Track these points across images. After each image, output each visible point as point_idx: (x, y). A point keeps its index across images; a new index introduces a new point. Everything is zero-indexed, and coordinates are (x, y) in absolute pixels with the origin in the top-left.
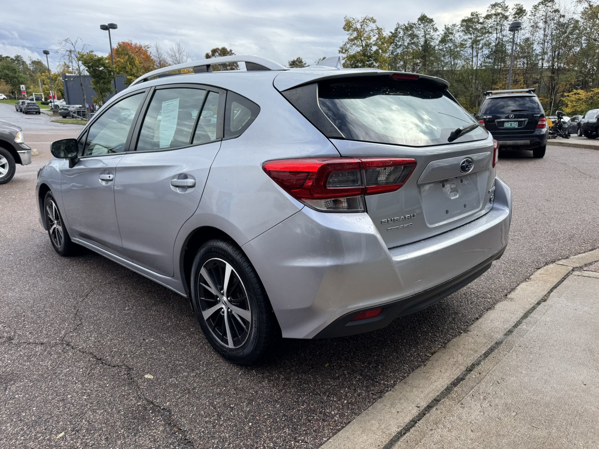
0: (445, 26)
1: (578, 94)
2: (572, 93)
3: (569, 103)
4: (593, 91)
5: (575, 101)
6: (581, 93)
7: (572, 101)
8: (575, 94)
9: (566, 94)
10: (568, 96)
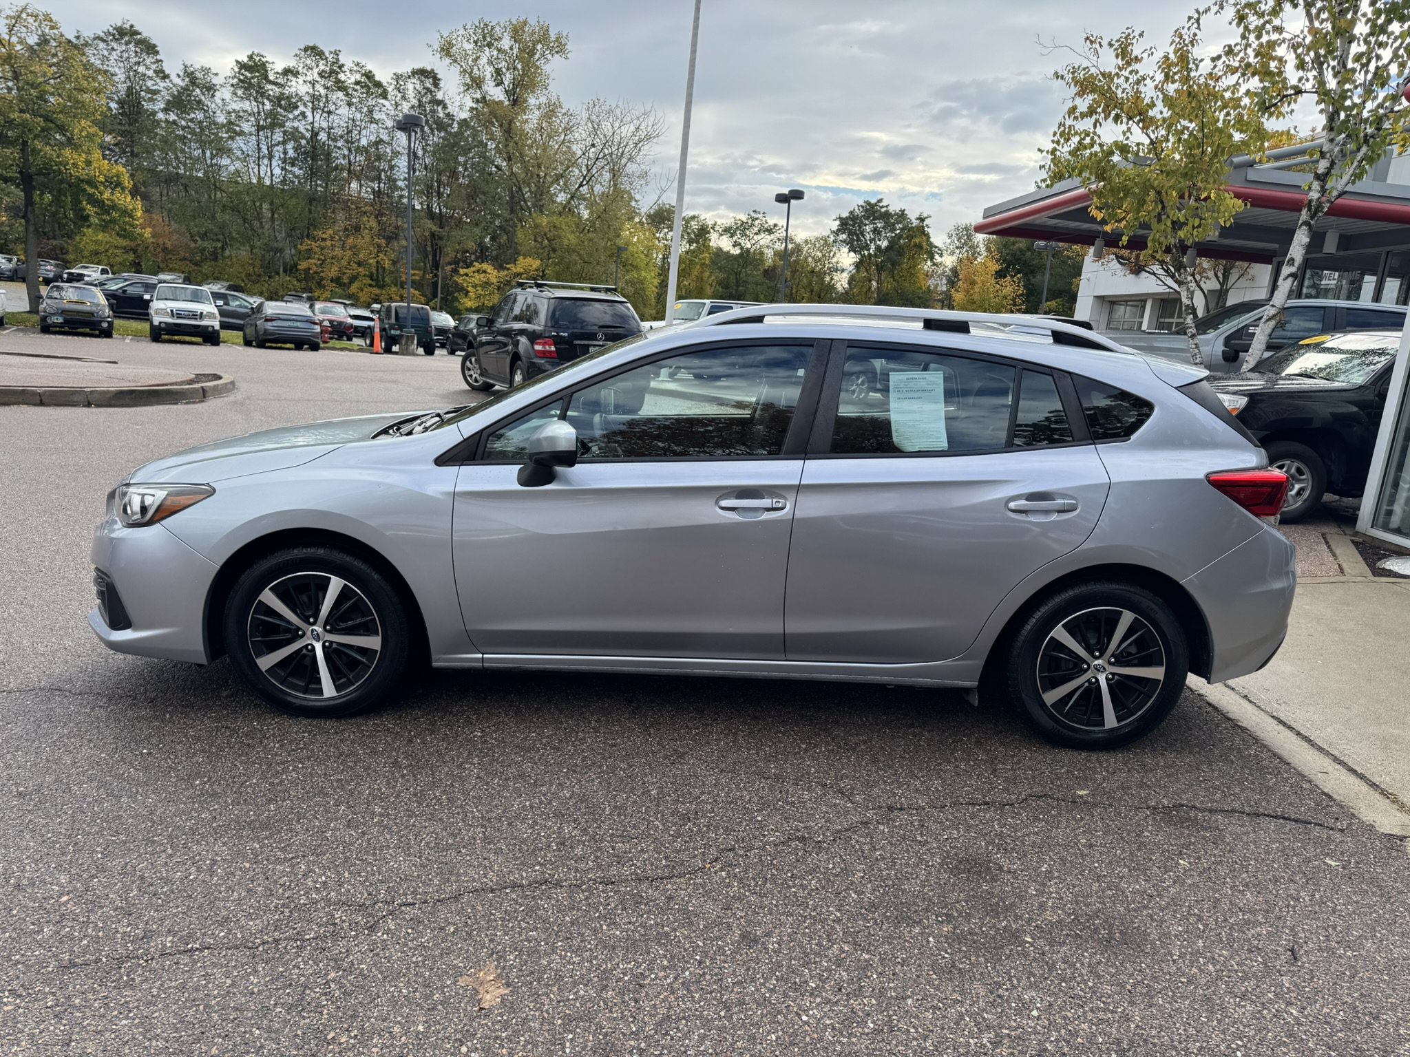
0: (186, 67)
1: (485, 272)
2: (472, 269)
3: (470, 289)
4: (508, 269)
5: (481, 286)
6: (489, 271)
7: (475, 286)
8: (478, 271)
9: (462, 271)
10: (467, 275)
